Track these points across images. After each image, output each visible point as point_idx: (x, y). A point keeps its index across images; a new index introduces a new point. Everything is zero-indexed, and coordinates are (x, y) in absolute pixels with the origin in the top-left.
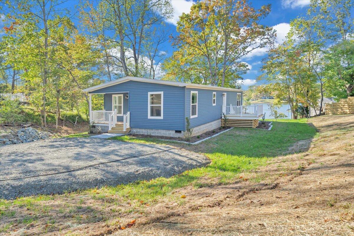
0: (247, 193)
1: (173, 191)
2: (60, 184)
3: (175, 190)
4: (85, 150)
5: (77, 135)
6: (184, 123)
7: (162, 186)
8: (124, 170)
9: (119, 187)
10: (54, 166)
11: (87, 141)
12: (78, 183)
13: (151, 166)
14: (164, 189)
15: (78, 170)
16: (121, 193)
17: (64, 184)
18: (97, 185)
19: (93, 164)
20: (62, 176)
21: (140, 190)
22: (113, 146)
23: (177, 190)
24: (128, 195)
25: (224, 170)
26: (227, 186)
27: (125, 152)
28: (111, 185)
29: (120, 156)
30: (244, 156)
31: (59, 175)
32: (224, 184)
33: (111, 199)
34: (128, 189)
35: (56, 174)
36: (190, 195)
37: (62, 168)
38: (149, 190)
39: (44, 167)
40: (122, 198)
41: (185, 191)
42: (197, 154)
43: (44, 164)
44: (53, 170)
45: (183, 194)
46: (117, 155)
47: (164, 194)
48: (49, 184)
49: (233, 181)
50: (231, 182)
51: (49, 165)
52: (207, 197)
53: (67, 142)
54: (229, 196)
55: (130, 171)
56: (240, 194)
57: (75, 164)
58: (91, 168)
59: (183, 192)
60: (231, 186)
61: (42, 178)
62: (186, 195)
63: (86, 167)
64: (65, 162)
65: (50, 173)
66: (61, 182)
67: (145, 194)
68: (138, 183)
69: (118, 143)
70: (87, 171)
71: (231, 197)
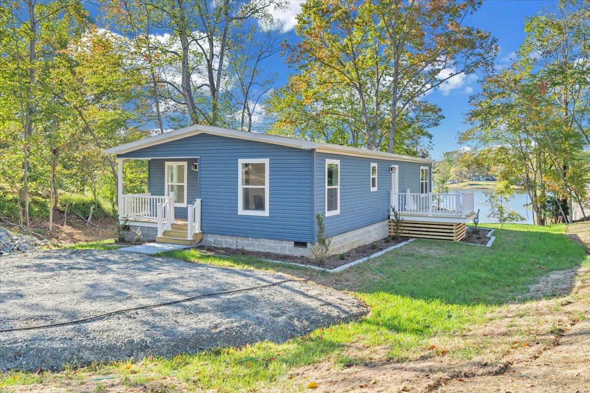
0: (446, 381)
1: (290, 372)
2: (57, 349)
3: (294, 370)
4: (107, 279)
5: (91, 246)
6: (312, 226)
7: (268, 362)
8: (188, 324)
9: (178, 359)
10: (43, 309)
11: (113, 258)
12: (92, 349)
13: (246, 316)
14: (271, 367)
15: (93, 320)
16: (182, 373)
17: (65, 349)
18: (132, 355)
19: (125, 308)
20: (58, 332)
21: (222, 368)
22: (167, 272)
23: (300, 370)
24: (196, 378)
25: (397, 329)
26: (404, 365)
27: (191, 285)
28: (161, 354)
29: (181, 293)
30: (438, 301)
31: (53, 329)
32: (398, 362)
33: (162, 385)
34: (197, 365)
35: (48, 326)
36: (326, 382)
37: (60, 314)
38: (242, 370)
39: (23, 312)
40: (184, 384)
41: (316, 374)
42: (339, 294)
43: (23, 306)
44: (41, 317)
45: (312, 380)
46: (174, 291)
47: (272, 379)
48: (32, 349)
49: (415, 356)
50: (411, 356)
51: (32, 307)
52: (362, 387)
53: (70, 258)
54: (409, 386)
55: (201, 326)
56: (431, 383)
57: (87, 308)
58: (121, 316)
59: (313, 375)
60: (412, 365)
61: (18, 335)
62: (318, 381)
63: (110, 314)
64: (68, 302)
65: (34, 324)
66: (57, 345)
67: (233, 376)
68: (218, 353)
69: (175, 265)
70: (112, 323)
71: (413, 389)
